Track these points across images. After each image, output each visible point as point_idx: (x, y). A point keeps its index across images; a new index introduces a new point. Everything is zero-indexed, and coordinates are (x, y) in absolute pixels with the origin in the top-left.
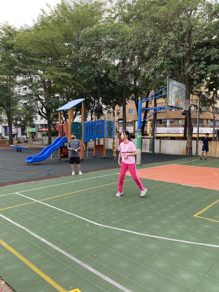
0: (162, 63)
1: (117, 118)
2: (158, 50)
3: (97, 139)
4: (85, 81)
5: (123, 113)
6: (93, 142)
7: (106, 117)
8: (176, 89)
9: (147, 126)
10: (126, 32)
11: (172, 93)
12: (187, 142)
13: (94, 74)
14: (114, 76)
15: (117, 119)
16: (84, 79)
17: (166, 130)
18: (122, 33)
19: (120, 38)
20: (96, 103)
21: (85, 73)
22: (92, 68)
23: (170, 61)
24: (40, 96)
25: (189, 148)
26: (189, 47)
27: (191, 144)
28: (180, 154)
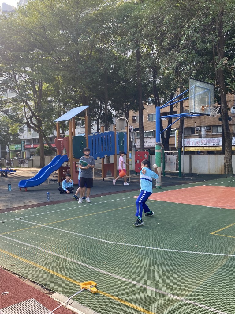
0: (185, 57)
1: (132, 127)
2: (180, 41)
3: (106, 156)
4: (88, 80)
5: (139, 121)
6: (101, 160)
7: (116, 127)
8: (200, 91)
9: (174, 137)
10: (139, 16)
11: (195, 97)
12: (225, 158)
13: (100, 72)
14: (125, 74)
15: (133, 129)
16: (86, 78)
17: (201, 141)
18: (135, 17)
19: (131, 22)
20: (103, 109)
21: (87, 70)
22: (97, 63)
23: (196, 55)
24: (28, 102)
25: (228, 165)
26: (218, 36)
27: (230, 159)
28: (216, 173)
